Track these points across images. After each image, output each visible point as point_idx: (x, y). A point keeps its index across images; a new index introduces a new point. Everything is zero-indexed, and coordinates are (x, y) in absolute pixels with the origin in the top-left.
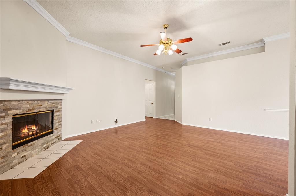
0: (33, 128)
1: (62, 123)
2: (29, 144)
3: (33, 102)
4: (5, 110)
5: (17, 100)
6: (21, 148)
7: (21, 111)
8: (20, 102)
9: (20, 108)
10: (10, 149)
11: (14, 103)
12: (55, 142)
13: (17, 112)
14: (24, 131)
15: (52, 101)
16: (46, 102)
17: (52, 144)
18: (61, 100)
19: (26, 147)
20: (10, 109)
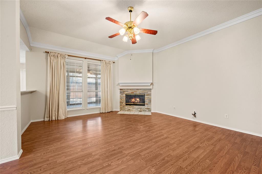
0: (137, 100)
1: (152, 102)
2: (132, 106)
3: (133, 90)
4: (124, 92)
5: (127, 89)
6: (128, 106)
7: (128, 93)
8: (128, 90)
9: (128, 92)
10: (125, 105)
11: (126, 90)
12: (146, 111)
13: (127, 93)
14: (132, 100)
15: (143, 90)
16: (140, 90)
17: (144, 111)
18: (151, 89)
19: (130, 106)
20: (125, 92)
